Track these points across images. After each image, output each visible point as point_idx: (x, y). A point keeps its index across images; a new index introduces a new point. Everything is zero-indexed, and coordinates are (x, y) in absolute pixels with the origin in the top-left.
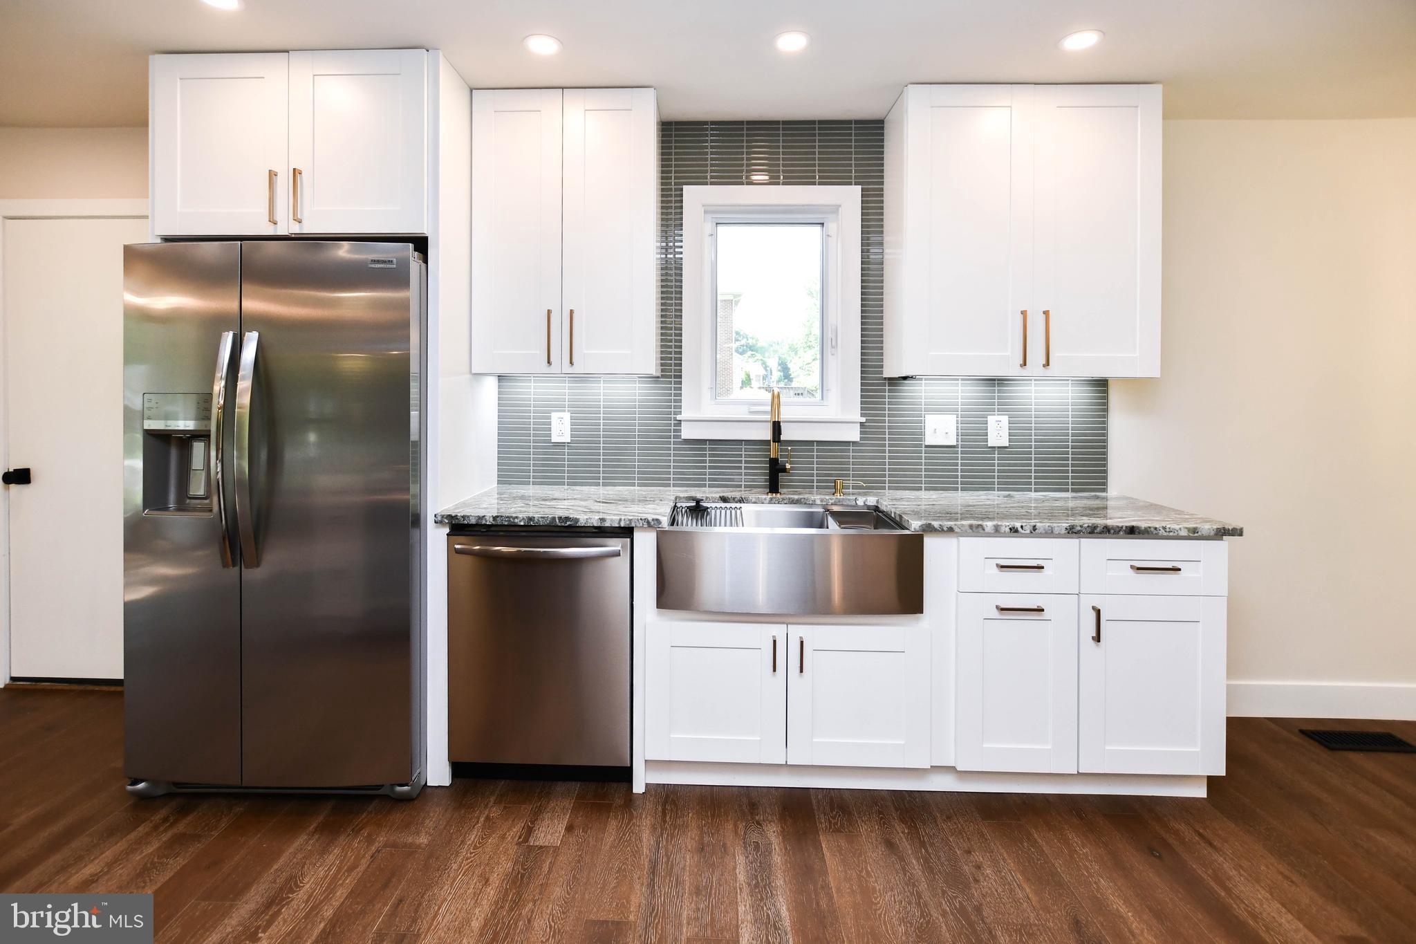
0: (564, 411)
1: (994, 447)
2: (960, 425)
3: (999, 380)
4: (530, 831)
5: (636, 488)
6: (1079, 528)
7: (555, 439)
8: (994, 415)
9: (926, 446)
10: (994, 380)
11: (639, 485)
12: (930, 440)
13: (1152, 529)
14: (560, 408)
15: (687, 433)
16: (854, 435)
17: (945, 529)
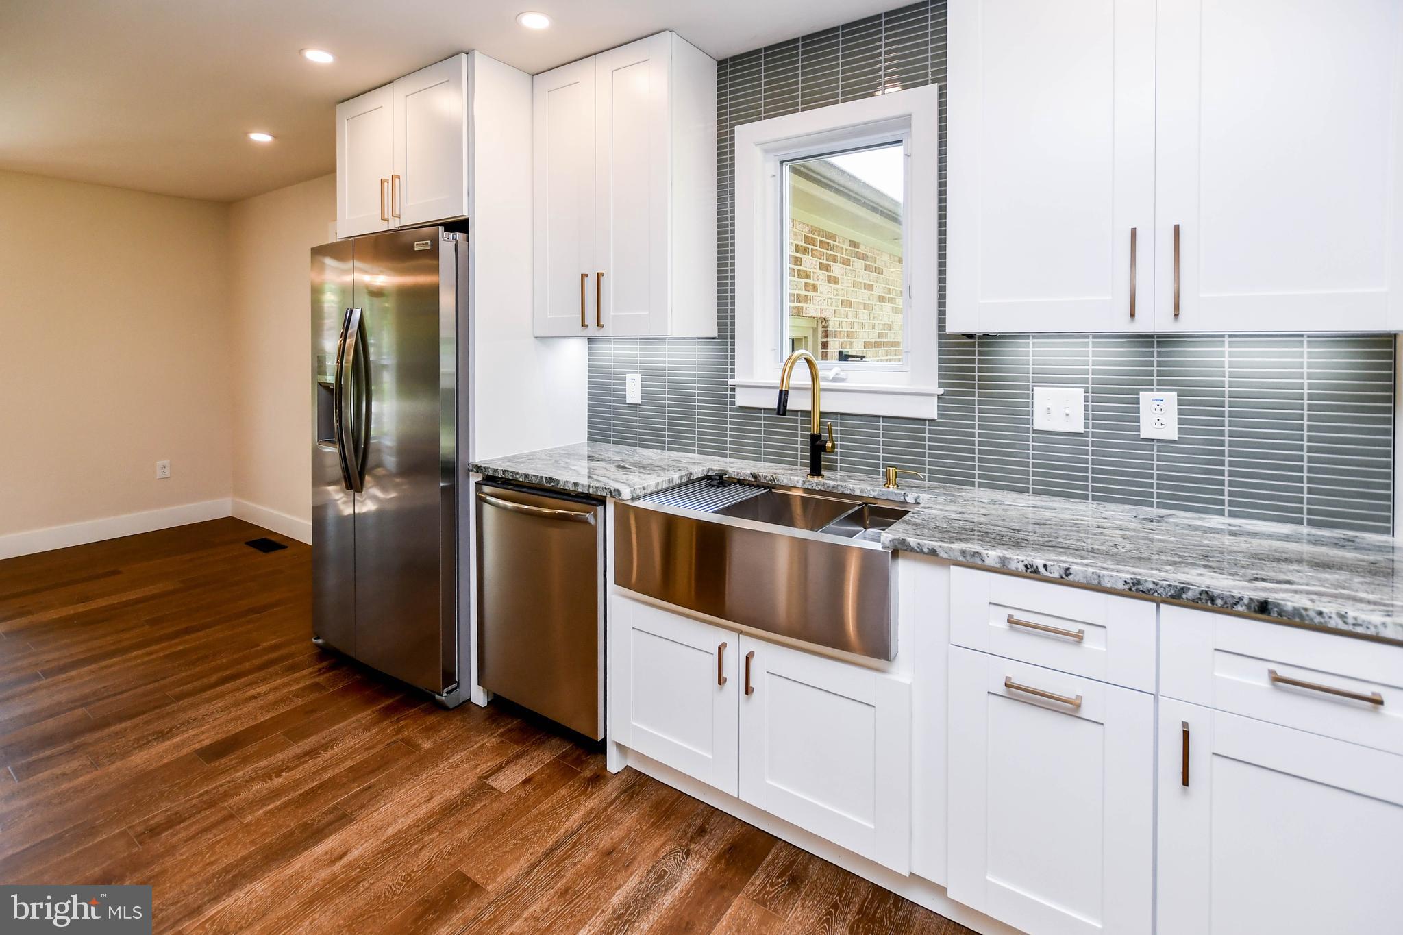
0: (637, 373)
1: (1152, 440)
2: (1090, 404)
3: (1159, 337)
4: (499, 769)
5: (696, 455)
6: (1151, 586)
7: (629, 400)
8: (1152, 390)
9: (1035, 432)
10: (1152, 337)
11: (700, 453)
12: (1041, 422)
13: (1312, 614)
14: (633, 370)
15: (742, 399)
16: (929, 410)
17: (925, 550)
